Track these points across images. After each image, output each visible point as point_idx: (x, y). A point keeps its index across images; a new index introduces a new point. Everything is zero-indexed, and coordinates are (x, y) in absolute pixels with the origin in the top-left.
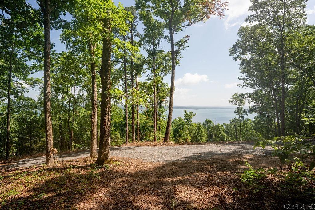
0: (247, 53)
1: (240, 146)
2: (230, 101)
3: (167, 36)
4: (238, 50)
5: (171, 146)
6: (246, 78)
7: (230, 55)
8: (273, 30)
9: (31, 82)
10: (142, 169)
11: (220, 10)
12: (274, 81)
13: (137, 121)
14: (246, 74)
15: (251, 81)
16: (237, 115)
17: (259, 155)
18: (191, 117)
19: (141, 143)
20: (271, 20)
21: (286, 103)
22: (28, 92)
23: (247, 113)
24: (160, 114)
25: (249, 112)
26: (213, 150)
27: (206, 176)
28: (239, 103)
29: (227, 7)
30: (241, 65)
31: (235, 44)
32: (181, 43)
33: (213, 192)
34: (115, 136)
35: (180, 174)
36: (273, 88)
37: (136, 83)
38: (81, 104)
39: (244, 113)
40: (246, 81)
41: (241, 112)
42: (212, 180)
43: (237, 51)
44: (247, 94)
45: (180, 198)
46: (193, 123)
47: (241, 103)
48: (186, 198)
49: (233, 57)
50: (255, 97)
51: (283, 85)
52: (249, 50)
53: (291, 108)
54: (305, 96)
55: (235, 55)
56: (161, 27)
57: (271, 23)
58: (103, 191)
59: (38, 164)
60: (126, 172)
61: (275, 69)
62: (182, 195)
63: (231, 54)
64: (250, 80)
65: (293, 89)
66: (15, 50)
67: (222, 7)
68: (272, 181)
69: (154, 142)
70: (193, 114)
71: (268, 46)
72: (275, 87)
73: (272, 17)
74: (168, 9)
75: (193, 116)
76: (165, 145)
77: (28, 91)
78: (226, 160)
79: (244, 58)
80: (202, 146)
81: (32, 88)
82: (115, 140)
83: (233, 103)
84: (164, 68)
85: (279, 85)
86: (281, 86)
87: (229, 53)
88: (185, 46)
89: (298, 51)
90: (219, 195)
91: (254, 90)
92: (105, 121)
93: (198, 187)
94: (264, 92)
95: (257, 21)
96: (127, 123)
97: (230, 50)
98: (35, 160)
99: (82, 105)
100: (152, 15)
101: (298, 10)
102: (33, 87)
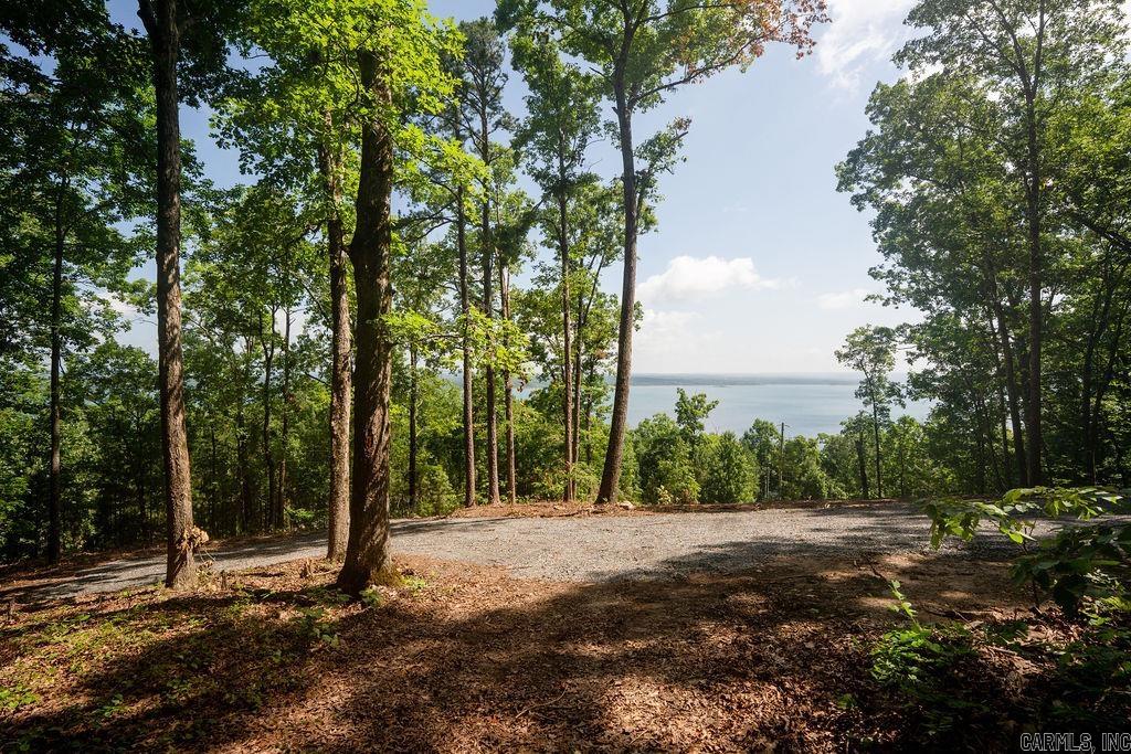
0: (900, 181)
1: (872, 519)
2: (840, 356)
3: (608, 125)
4: (868, 169)
5: (624, 518)
6: (898, 269)
7: (838, 189)
8: (998, 93)
9: (139, 296)
10: (502, 605)
11: (800, 22)
12: (1001, 280)
13: (507, 427)
14: (898, 256)
15: (918, 284)
16: (866, 403)
17: (947, 556)
18: (700, 412)
19: (517, 508)
20: (990, 54)
21: (1046, 362)
22: (129, 328)
23: (902, 397)
24: (590, 404)
25: (910, 393)
26: (775, 534)
27: (734, 642)
28: (871, 361)
29: (825, 11)
30: (879, 225)
31: (856, 147)
32: (660, 148)
33: (759, 710)
34: (432, 482)
35: (639, 629)
36: (998, 307)
37: (503, 295)
38: (313, 370)
39: (890, 396)
40: (896, 282)
41: (878, 393)
42: (758, 660)
43: (864, 175)
44: (901, 329)
45: (624, 732)
46: (706, 432)
47: (880, 361)
48: (648, 737)
49: (851, 194)
50: (933, 338)
51: (1036, 295)
52: (908, 170)
53: (1064, 377)
54: (1119, 332)
55: (857, 190)
56: (588, 94)
57: (990, 68)
58: (335, 699)
59: (150, 580)
60: (441, 617)
61: (1005, 237)
62: (633, 722)
63: (841, 184)
64: (913, 279)
65: (1073, 310)
66: (73, 181)
67: (809, 12)
68: (1001, 674)
69: (564, 504)
70: (708, 401)
71: (979, 153)
72: (1005, 302)
73: (994, 46)
74: (612, 25)
75: (708, 410)
76: (602, 512)
77: (127, 327)
78: (820, 574)
79: (891, 199)
80: (733, 520)
81: (142, 314)
82: (432, 494)
83: (853, 362)
84: (602, 238)
85: (1020, 293)
86: (1027, 298)
87: (837, 181)
88: (673, 158)
89: (1094, 168)
90: (780, 728)
91: (927, 312)
92: (370, 431)
93: (702, 688)
94: (963, 320)
95: (938, 62)
96: (471, 436)
97: (837, 168)
98: (144, 566)
99: (315, 373)
100: (557, 49)
101: (1094, 13)
102: (147, 314)
